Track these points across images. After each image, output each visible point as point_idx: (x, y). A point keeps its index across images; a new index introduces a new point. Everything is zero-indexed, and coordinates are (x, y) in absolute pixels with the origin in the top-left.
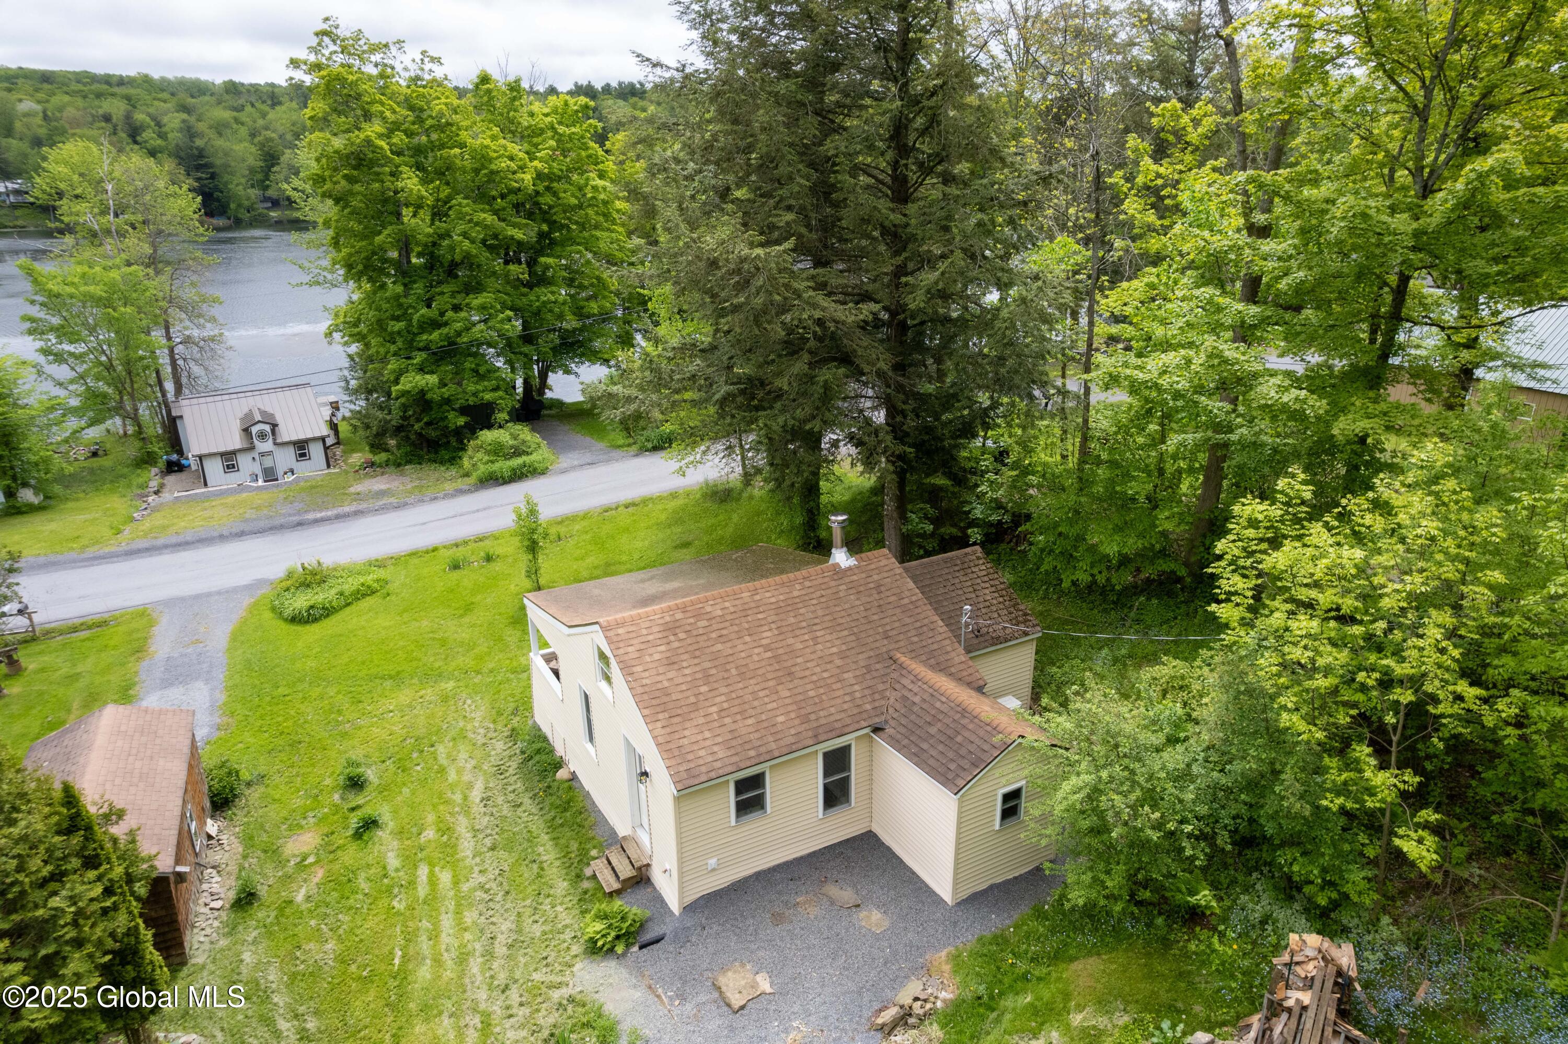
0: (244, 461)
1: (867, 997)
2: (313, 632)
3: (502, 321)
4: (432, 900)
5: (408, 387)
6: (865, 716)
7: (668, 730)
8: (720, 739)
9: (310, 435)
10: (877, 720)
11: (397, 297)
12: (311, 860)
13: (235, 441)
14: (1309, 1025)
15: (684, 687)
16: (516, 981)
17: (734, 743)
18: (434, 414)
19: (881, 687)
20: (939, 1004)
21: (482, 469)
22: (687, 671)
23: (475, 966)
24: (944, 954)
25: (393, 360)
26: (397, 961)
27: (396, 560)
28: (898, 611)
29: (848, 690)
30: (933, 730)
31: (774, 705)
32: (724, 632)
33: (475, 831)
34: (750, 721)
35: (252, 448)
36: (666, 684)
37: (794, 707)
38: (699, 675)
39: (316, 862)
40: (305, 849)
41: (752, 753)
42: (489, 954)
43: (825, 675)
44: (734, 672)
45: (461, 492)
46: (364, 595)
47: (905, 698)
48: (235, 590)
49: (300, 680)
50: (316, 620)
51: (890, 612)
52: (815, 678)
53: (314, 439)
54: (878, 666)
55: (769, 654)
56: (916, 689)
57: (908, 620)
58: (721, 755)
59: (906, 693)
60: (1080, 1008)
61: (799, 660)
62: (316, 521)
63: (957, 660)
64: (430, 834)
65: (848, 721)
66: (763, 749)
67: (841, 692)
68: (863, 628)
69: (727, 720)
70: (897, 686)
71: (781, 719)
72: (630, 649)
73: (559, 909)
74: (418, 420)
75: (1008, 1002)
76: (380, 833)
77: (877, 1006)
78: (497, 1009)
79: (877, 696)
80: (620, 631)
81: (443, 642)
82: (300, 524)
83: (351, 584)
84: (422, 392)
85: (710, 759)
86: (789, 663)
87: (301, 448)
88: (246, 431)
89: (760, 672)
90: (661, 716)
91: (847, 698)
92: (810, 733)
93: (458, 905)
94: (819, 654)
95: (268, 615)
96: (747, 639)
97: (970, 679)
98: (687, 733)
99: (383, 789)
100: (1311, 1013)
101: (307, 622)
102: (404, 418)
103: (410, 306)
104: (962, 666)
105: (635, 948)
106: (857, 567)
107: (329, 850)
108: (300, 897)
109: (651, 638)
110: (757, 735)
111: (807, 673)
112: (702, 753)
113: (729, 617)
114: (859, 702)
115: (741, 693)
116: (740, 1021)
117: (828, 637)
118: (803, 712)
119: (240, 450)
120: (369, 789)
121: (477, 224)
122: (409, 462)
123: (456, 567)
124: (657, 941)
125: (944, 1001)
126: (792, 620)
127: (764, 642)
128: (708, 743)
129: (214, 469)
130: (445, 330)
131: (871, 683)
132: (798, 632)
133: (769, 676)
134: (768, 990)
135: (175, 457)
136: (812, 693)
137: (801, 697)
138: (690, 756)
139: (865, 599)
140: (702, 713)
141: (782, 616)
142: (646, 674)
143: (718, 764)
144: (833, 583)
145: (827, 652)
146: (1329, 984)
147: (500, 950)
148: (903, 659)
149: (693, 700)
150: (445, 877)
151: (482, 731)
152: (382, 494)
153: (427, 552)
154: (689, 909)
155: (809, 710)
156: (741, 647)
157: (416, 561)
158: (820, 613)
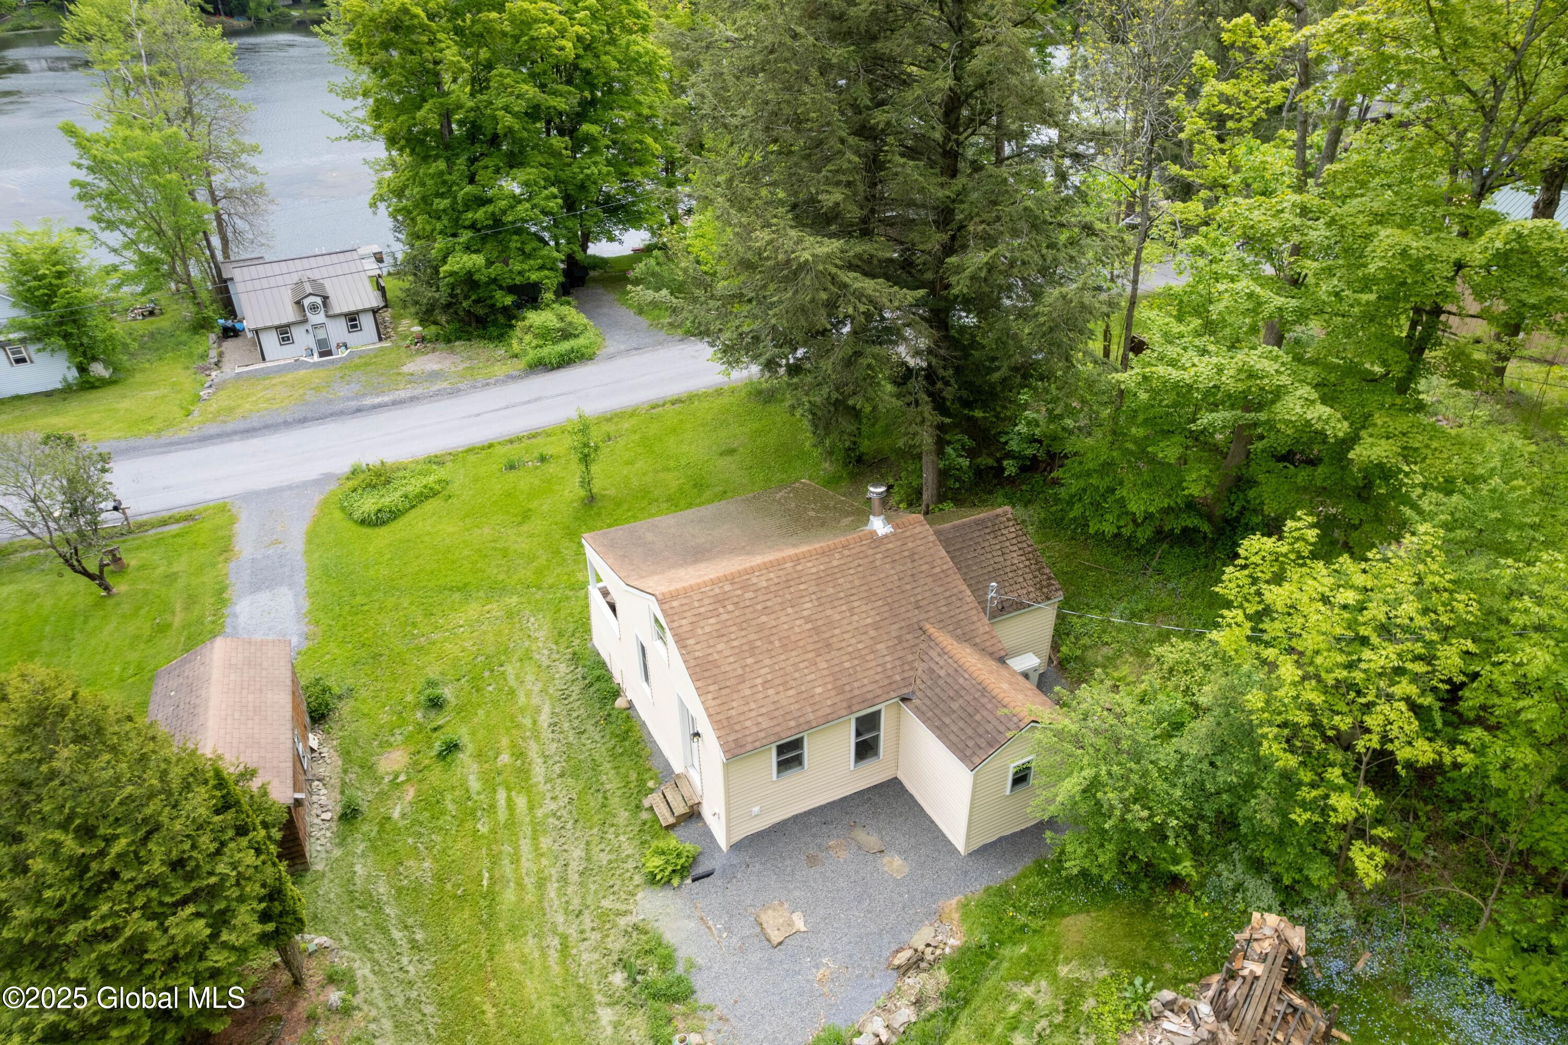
0: (298, 333)
1: (886, 938)
2: (383, 535)
3: (547, 198)
4: (511, 824)
5: (456, 268)
6: (894, 686)
7: (718, 701)
8: (763, 710)
9: (360, 307)
10: (905, 691)
11: (441, 173)
12: (402, 778)
13: (289, 315)
14: (1258, 992)
15: (732, 659)
16: (588, 907)
17: (776, 714)
18: (482, 293)
19: (910, 658)
20: (947, 950)
21: (532, 355)
22: (735, 643)
23: (552, 890)
24: (954, 902)
25: (439, 238)
26: (485, 883)
27: (455, 456)
28: (930, 579)
29: (881, 661)
30: (955, 706)
31: (813, 676)
32: (769, 604)
33: (546, 757)
34: (791, 692)
35: (305, 321)
36: (716, 656)
37: (831, 679)
38: (745, 648)
39: (407, 780)
40: (396, 768)
41: (792, 724)
42: (564, 880)
43: (860, 646)
44: (777, 644)
45: (511, 378)
46: (427, 498)
47: (932, 671)
48: (304, 485)
49: (375, 589)
50: (384, 523)
51: (922, 582)
52: (850, 649)
53: (365, 311)
54: (908, 637)
55: (809, 626)
56: (942, 663)
57: (938, 590)
58: (765, 725)
59: (933, 665)
60: (1067, 961)
61: (837, 631)
62: (374, 407)
63: (981, 630)
64: (505, 758)
65: (879, 692)
66: (802, 720)
67: (873, 663)
68: (896, 598)
69: (771, 692)
70: (925, 658)
71: (819, 690)
72: (684, 622)
73: (622, 838)
74: (466, 297)
75: (1006, 951)
76: (461, 756)
77: (894, 947)
78: (572, 932)
79: (906, 667)
80: (675, 604)
81: (505, 553)
82: (359, 410)
83: (415, 486)
84: (470, 274)
85: (755, 729)
86: (827, 635)
87: (352, 319)
88: (298, 303)
89: (801, 644)
90: (712, 688)
91: (879, 669)
92: (845, 704)
93: (535, 831)
94: (855, 625)
95: (338, 515)
96: (790, 610)
97: (991, 649)
98: (734, 704)
99: (460, 709)
100: (1261, 983)
101: (376, 525)
102: (452, 295)
103: (454, 183)
104: (986, 637)
105: (689, 881)
106: (894, 534)
107: (417, 769)
108: (396, 814)
109: (702, 610)
110: (797, 706)
111: (844, 644)
112: (748, 723)
113: (773, 589)
114: (890, 673)
115: (783, 665)
116: (778, 955)
117: (864, 608)
118: (839, 683)
119: (294, 323)
120: (448, 708)
121: (518, 97)
122: (459, 338)
123: (512, 467)
124: (708, 875)
125: (952, 947)
126: (831, 591)
127: (805, 613)
128: (753, 714)
129: (270, 341)
130: (490, 208)
131: (901, 654)
132: (836, 603)
133: (810, 648)
134: (803, 929)
135: (229, 323)
136: (847, 665)
137: (837, 669)
138: (738, 727)
139: (899, 568)
140: (748, 684)
141: (822, 587)
142: (698, 647)
143: (762, 734)
144: (870, 552)
145: (863, 623)
146: (1280, 961)
147: (574, 877)
148: (932, 630)
149: (740, 672)
150: (521, 802)
151: (546, 652)
152: (434, 376)
153: (483, 449)
154: (736, 847)
155: (844, 681)
156: (783, 619)
157: (472, 458)
158: (857, 583)
